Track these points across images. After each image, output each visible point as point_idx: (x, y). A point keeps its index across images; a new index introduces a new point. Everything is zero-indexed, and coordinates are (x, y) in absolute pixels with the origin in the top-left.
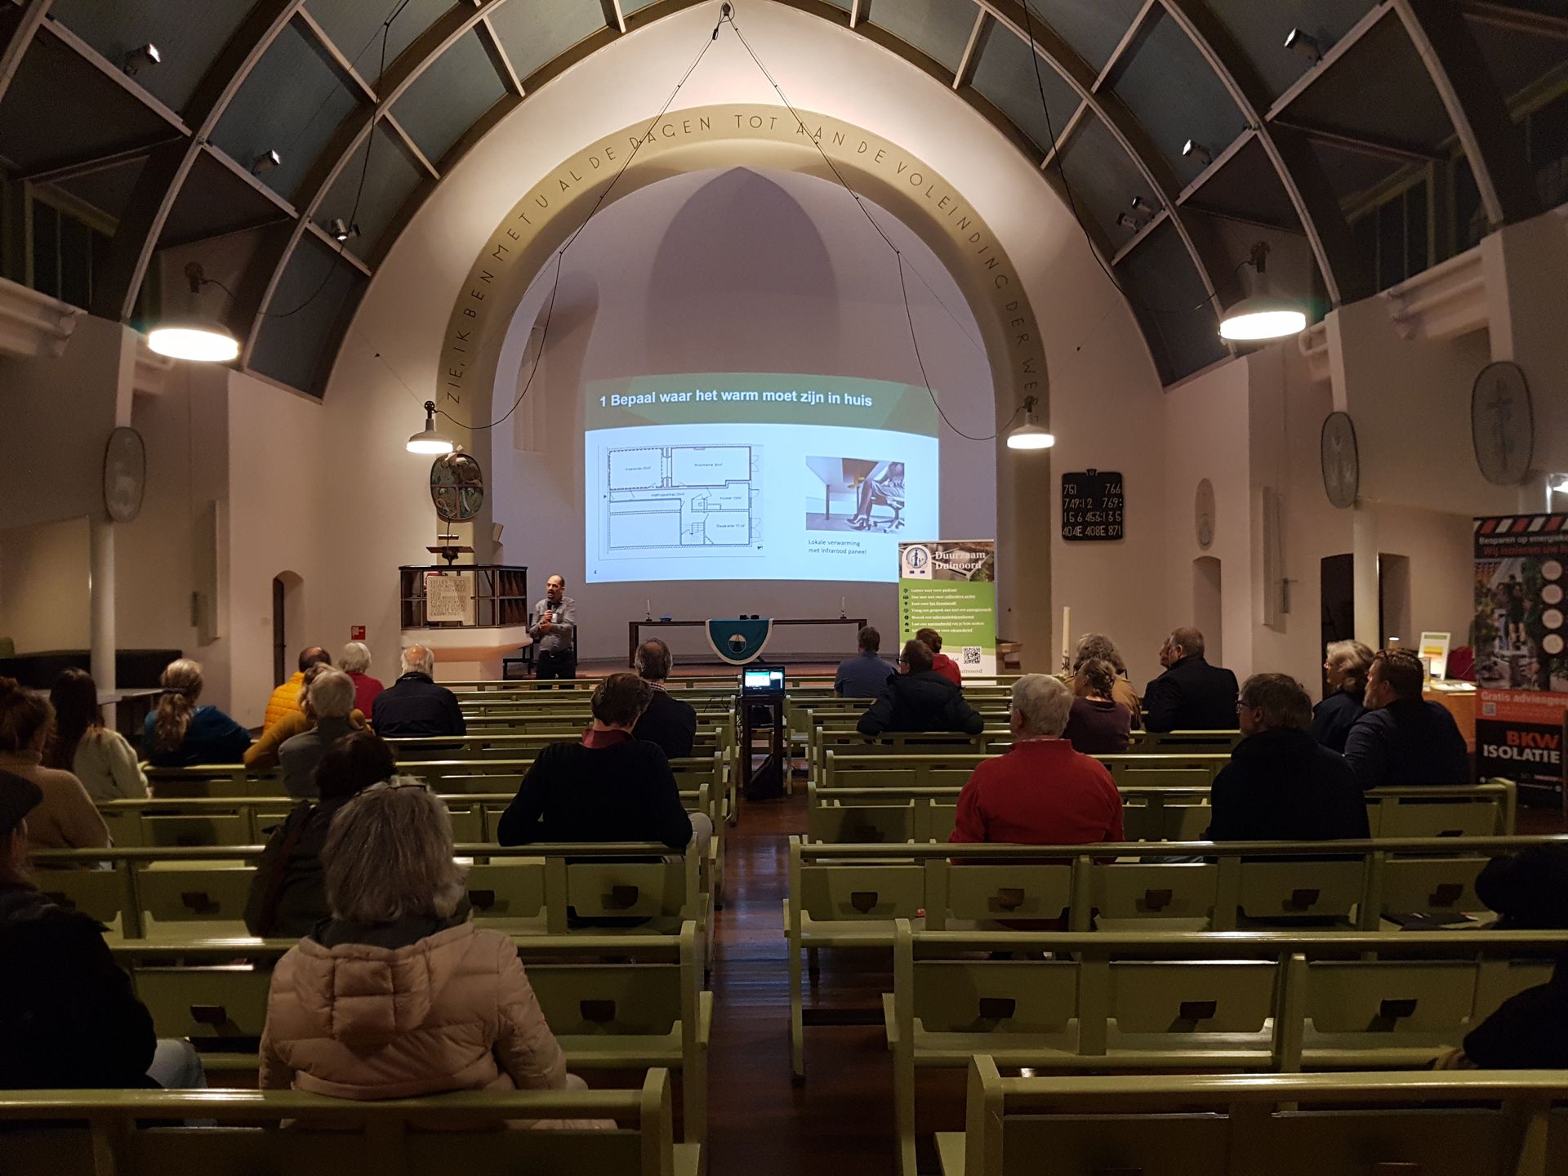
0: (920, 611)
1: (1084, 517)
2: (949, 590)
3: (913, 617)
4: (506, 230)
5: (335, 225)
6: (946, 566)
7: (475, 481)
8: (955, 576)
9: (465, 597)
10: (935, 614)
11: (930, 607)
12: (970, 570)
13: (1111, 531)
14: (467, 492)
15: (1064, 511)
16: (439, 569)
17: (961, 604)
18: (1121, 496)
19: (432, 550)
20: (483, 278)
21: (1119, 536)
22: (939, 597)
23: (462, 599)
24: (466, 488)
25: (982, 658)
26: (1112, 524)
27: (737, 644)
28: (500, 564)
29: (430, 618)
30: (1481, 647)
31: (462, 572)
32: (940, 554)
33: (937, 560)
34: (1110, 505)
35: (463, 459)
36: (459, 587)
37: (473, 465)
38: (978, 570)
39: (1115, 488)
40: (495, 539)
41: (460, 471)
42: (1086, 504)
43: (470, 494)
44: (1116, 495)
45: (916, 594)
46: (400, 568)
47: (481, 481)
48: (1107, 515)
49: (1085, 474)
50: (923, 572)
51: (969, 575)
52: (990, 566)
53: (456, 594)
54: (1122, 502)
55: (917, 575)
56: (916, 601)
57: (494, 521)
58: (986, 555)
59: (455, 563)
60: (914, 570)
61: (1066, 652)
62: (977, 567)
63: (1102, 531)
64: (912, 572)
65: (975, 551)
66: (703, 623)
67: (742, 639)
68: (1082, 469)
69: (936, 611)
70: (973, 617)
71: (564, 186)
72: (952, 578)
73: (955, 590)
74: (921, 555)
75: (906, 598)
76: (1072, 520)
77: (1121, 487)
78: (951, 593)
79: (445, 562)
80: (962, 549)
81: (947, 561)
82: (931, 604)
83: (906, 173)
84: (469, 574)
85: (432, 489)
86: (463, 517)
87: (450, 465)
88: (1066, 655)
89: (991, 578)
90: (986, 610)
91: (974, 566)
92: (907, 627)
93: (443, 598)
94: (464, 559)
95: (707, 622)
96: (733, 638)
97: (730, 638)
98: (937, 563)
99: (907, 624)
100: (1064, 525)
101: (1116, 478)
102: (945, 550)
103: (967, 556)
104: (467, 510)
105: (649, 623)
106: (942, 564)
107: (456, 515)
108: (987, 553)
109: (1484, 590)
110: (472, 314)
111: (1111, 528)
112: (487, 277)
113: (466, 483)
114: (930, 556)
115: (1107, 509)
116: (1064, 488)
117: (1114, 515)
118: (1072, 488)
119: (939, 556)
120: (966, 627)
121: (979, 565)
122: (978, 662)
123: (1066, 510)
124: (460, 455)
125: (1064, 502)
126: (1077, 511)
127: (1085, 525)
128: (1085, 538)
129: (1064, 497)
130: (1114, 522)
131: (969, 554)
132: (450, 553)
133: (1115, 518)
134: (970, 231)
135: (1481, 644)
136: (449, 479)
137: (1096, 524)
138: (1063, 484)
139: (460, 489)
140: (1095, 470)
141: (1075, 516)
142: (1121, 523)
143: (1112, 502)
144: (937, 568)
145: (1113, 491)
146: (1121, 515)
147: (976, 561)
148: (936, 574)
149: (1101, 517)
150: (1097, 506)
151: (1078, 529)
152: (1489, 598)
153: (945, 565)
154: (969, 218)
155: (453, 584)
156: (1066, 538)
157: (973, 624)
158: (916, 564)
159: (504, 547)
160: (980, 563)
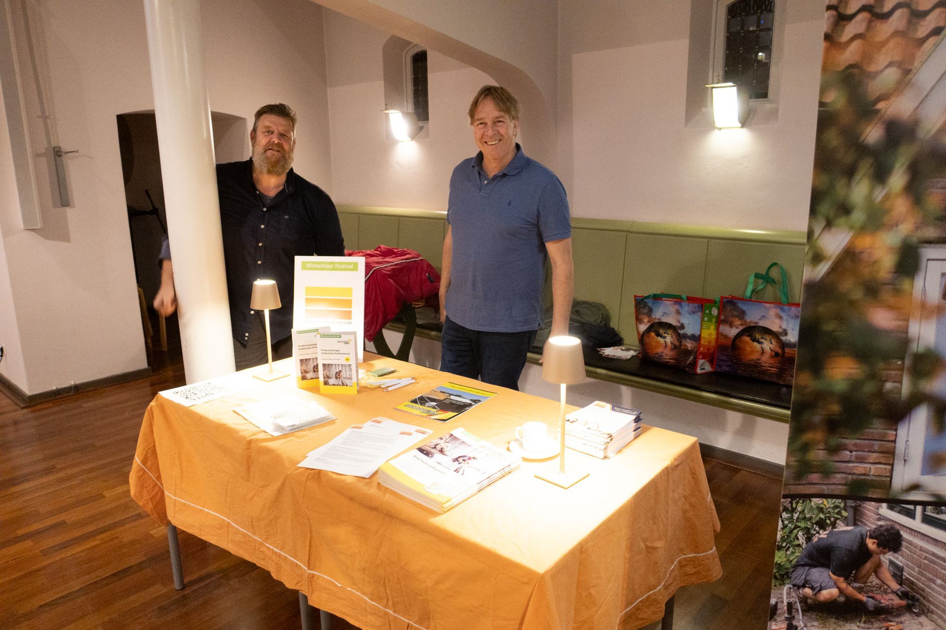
30: (818, 455)
109: (873, 134)
135: (816, 436)
152: (898, 180)
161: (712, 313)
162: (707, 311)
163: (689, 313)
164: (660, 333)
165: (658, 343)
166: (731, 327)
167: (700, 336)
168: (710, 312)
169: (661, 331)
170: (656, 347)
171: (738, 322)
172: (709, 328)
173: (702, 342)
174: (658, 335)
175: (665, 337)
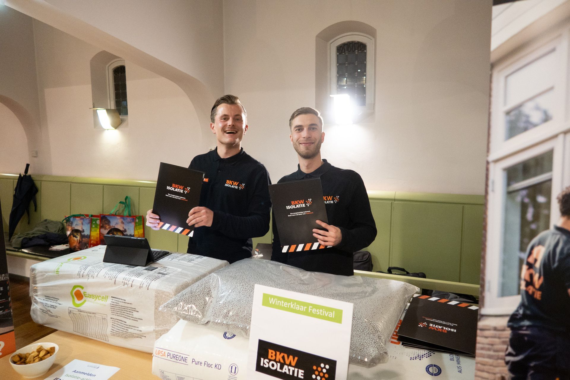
161: (97, 223)
162: (94, 222)
163: (87, 224)
164: (75, 235)
165: (74, 240)
166: (105, 229)
167: (90, 235)
168: (96, 222)
169: (75, 234)
170: (74, 242)
171: (108, 227)
172: (96, 231)
173: (92, 238)
174: (74, 236)
175: (76, 237)
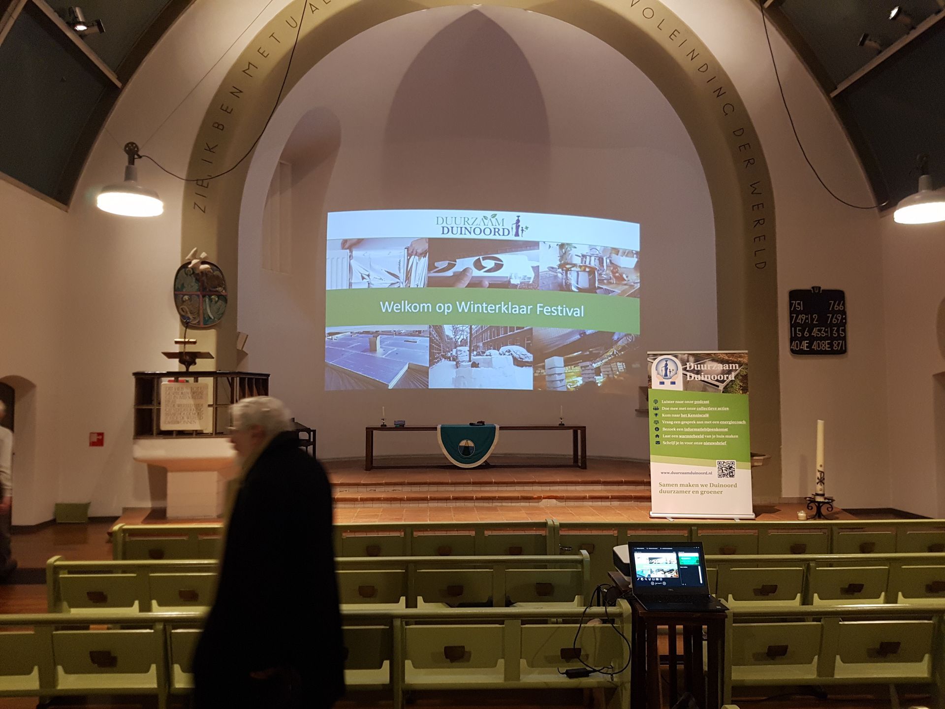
0: (672, 423)
1: (810, 331)
2: (701, 402)
3: (664, 429)
4: (257, 48)
5: (73, 12)
6: (698, 377)
7: (220, 289)
8: (707, 388)
9: (202, 405)
10: (687, 426)
11: (681, 419)
12: (723, 382)
13: (835, 345)
14: (211, 300)
15: (792, 326)
16: (176, 375)
17: (714, 416)
18: (844, 313)
19: (170, 355)
20: (232, 93)
21: (843, 351)
22: (690, 409)
23: (198, 407)
24: (210, 296)
25: (737, 472)
26: (836, 339)
27: (467, 449)
28: (240, 371)
29: (164, 427)
31: (199, 378)
32: (691, 365)
33: (688, 371)
34: (834, 321)
35: (207, 266)
36: (197, 394)
37: (217, 273)
38: (732, 381)
39: (839, 305)
40: (239, 347)
41: (204, 278)
42: (812, 320)
43: (213, 302)
44: (839, 312)
45: (666, 405)
46: (135, 374)
47: (224, 288)
48: (832, 331)
49: (810, 291)
50: (673, 383)
51: (722, 386)
52: (744, 378)
53: (191, 402)
54: (845, 319)
55: (668, 386)
56: (666, 412)
57: (238, 331)
58: (739, 367)
59: (192, 369)
60: (664, 380)
61: (821, 466)
62: (730, 379)
63: (827, 346)
64: (662, 383)
65: (728, 362)
66: (435, 429)
67: (471, 444)
68: (807, 287)
69: (688, 423)
70: (726, 430)
71: (314, 9)
72: (704, 390)
73: (708, 402)
74: (671, 366)
75: (656, 409)
76: (799, 335)
77: (844, 304)
78: (703, 404)
79: (183, 369)
80: (713, 360)
81: (698, 372)
82: (683, 416)
83: (639, 7)
84: (210, 381)
85: (176, 296)
86: (206, 324)
87: (193, 273)
88: (821, 469)
89: (745, 390)
90: (740, 423)
91: (727, 378)
92: (657, 439)
93: (179, 406)
94: (202, 365)
95: (439, 427)
96: (463, 443)
97: (460, 442)
98: (688, 374)
99: (657, 436)
100: (792, 340)
101: (839, 296)
102: (696, 361)
103: (719, 367)
104: (210, 318)
105: (383, 428)
106: (693, 375)
107: (199, 322)
108: (740, 365)
110: (221, 127)
111: (835, 343)
112: (237, 92)
113: (210, 291)
114: (680, 367)
115: (831, 325)
116: (791, 305)
117: (838, 331)
118: (799, 304)
119: (690, 367)
120: (720, 440)
121: (732, 377)
122: (733, 476)
123: (793, 325)
124: (203, 263)
125: (791, 318)
126: (804, 327)
127: (812, 339)
128: (811, 352)
129: (791, 313)
130: (839, 338)
131: (721, 365)
132: (188, 358)
133: (839, 334)
134: (698, 62)
136: (193, 286)
137: (821, 339)
138: (790, 301)
139: (204, 296)
140: (820, 288)
141: (802, 331)
142: (844, 339)
143: (836, 318)
144: (688, 379)
145: (836, 308)
146: (844, 331)
147: (729, 372)
148: (686, 384)
149: (827, 332)
150: (823, 322)
151: (805, 344)
153: (696, 376)
154: (698, 51)
155: (189, 391)
156: (792, 351)
157: (727, 436)
158: (666, 375)
159: (249, 355)
160: (733, 374)
